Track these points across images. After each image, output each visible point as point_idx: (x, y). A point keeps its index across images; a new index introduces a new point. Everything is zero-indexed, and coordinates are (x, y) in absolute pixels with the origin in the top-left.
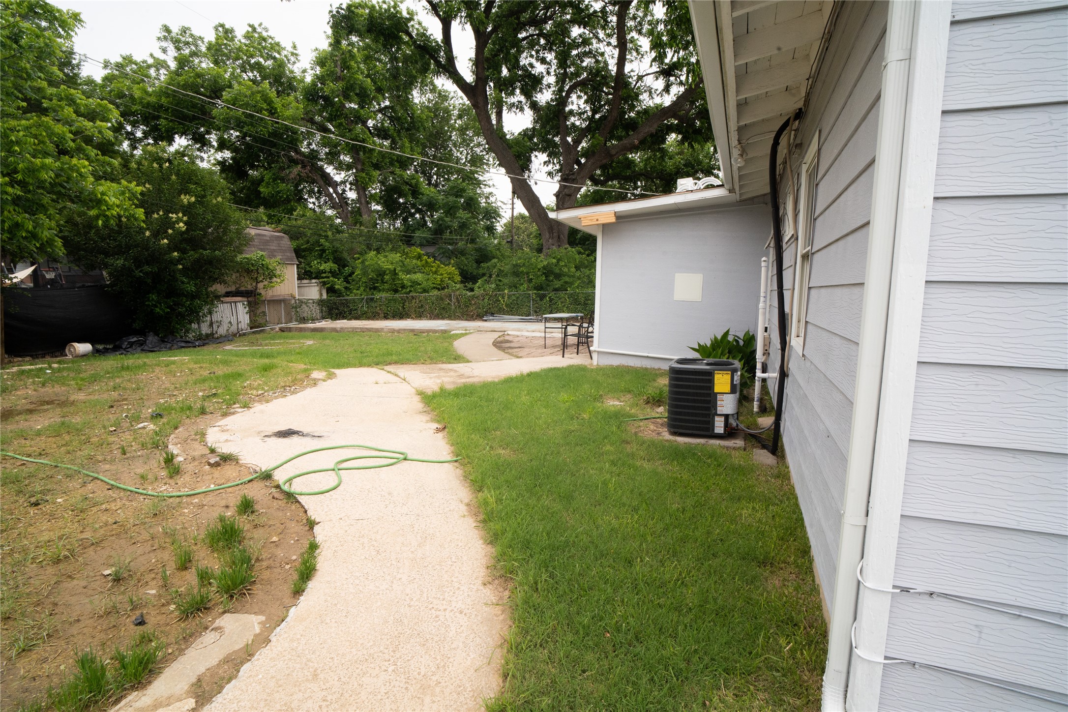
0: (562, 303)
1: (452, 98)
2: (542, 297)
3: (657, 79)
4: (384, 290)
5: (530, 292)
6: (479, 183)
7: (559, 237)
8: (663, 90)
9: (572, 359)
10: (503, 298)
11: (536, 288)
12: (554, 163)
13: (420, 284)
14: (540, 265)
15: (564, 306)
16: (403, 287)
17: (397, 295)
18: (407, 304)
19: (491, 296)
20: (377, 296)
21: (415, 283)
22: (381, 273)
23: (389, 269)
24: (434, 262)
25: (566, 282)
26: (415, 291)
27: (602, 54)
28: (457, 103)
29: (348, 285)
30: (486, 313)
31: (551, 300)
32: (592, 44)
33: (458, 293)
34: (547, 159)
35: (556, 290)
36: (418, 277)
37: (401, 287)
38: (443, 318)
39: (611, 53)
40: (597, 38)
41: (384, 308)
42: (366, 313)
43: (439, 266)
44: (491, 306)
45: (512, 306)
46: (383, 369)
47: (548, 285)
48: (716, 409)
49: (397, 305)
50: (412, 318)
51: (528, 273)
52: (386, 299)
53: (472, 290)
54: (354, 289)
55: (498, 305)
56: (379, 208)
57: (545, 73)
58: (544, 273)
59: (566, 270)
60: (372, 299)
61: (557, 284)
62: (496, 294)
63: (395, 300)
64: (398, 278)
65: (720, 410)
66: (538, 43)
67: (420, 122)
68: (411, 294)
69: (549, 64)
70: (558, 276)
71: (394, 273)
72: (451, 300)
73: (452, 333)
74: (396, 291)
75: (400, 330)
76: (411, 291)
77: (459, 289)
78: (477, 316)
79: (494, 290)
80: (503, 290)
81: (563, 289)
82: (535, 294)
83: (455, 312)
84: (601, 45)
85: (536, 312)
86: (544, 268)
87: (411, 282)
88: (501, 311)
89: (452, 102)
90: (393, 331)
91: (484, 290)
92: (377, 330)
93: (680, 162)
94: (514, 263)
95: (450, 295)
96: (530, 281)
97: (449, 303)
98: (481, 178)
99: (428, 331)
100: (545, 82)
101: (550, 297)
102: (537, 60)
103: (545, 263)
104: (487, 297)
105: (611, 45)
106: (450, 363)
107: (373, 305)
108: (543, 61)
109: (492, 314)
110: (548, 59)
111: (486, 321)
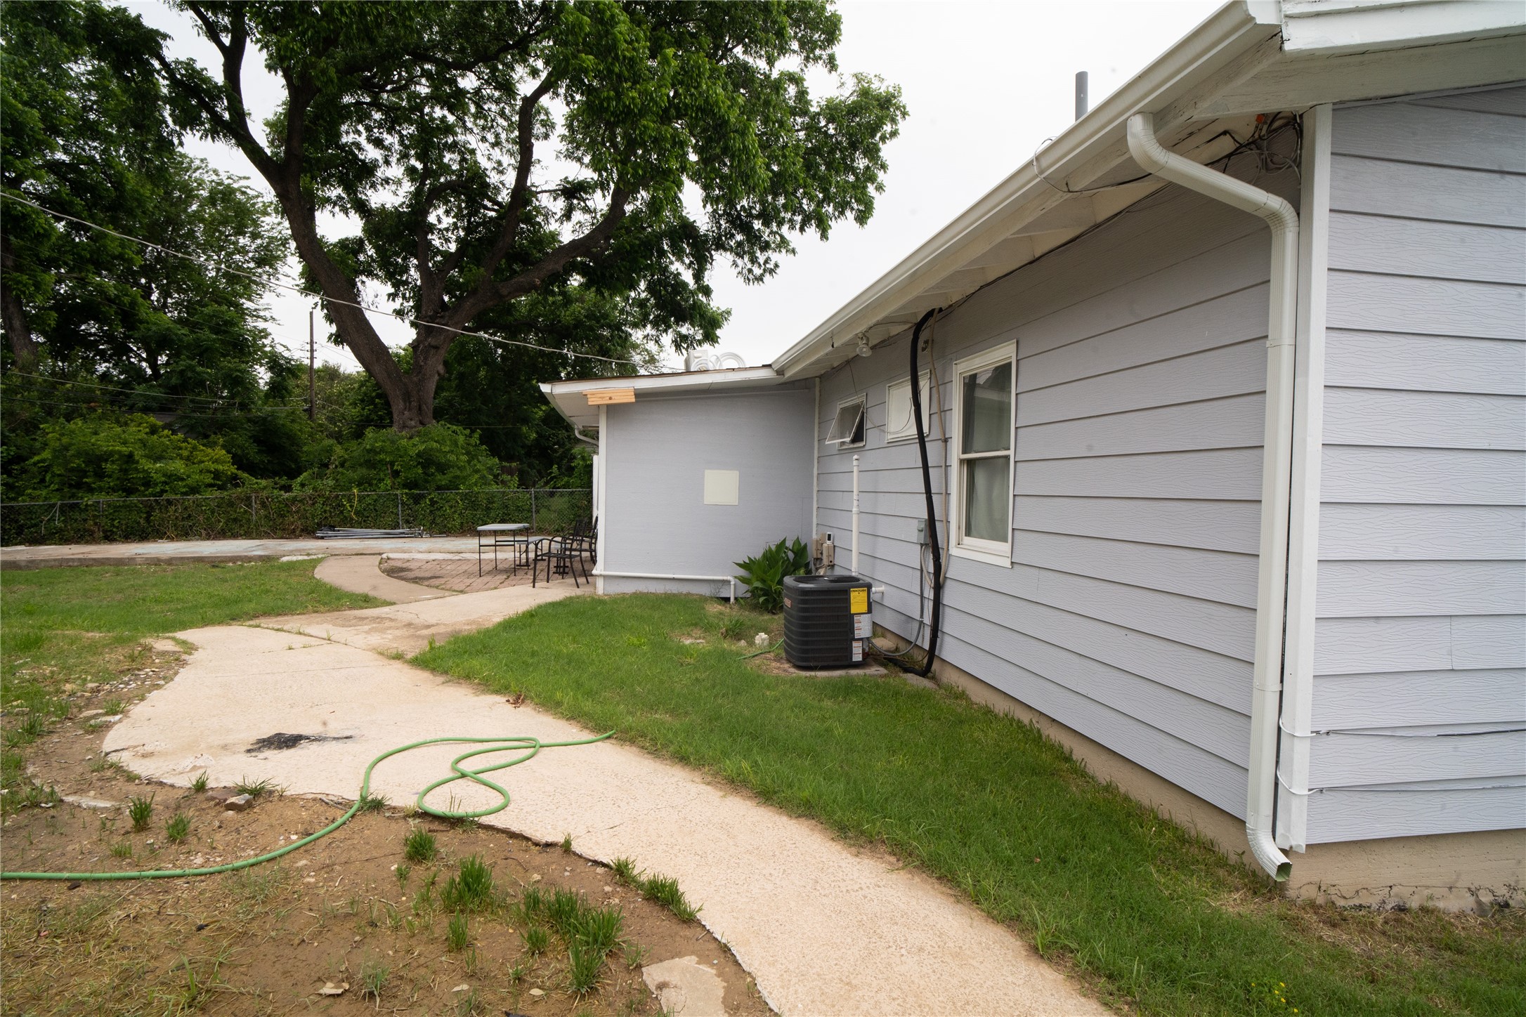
0: (451, 507)
1: (198, 168)
2: (417, 499)
3: (555, 199)
4: (101, 489)
5: (398, 492)
6: (242, 312)
7: (420, 409)
8: (563, 216)
9: (556, 591)
10: (350, 501)
11: (405, 486)
12: (404, 297)
13: (182, 479)
14: (413, 452)
15: (455, 512)
16: (148, 483)
17: (134, 499)
18: (156, 513)
19: (328, 499)
20: (89, 500)
21: (172, 478)
22: (96, 461)
23: (119, 452)
24: (185, 441)
25: (457, 477)
26: (174, 491)
27: (473, 152)
28: (206, 177)
29: (11, 480)
30: (320, 526)
31: (433, 503)
32: (455, 134)
33: (265, 494)
34: (392, 290)
35: (439, 488)
36: (178, 466)
37: (143, 485)
38: (235, 536)
39: (487, 153)
40: (465, 127)
41: (104, 521)
42: (60, 531)
43: (195, 448)
44: (328, 514)
45: (366, 513)
46: (258, 626)
47: (426, 481)
48: (853, 633)
49: (134, 516)
50: (168, 538)
51: (392, 463)
52: (109, 506)
53: (288, 489)
54: (27, 488)
55: (342, 512)
56: (41, 340)
57: (381, 162)
58: (419, 463)
59: (452, 457)
60: (73, 507)
61: (443, 479)
62: (337, 496)
63: (129, 508)
64: (136, 469)
65: (858, 634)
66: (369, 117)
67: (137, 200)
68: (165, 497)
69: (388, 149)
70: (442, 468)
71: (130, 458)
72: (249, 505)
73: (285, 559)
74: (129, 492)
75: (172, 559)
76: (163, 491)
77: (265, 488)
78: (302, 530)
79: (334, 488)
80: (349, 489)
81: (452, 486)
82: (406, 494)
83: (257, 526)
84: (470, 138)
85: (407, 522)
86: (419, 455)
87: (164, 475)
88: (347, 522)
89: (197, 174)
90: (157, 562)
91: (315, 489)
92: (119, 562)
93: (579, 312)
94: (368, 447)
95: (249, 498)
96: (396, 474)
97: (246, 512)
98: (248, 304)
99: (234, 559)
100: (379, 173)
101: (431, 500)
102: (369, 140)
103: (422, 447)
104: (321, 500)
105: (487, 140)
106: (362, 608)
107: (77, 515)
108: (378, 143)
109: (332, 528)
110: (386, 143)
111: (322, 538)
